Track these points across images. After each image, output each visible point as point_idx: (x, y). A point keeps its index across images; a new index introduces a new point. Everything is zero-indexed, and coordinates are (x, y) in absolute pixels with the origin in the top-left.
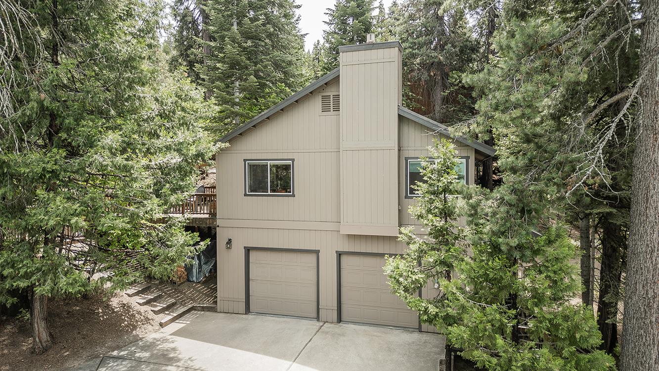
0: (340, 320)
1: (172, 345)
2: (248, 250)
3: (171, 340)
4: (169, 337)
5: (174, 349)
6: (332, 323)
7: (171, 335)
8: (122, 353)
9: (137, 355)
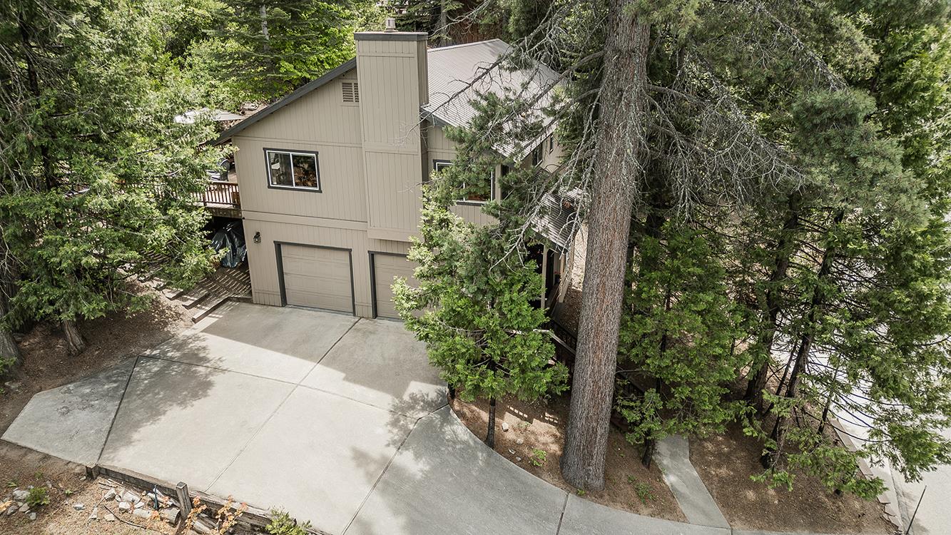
0: (376, 315)
1: (203, 344)
2: (278, 245)
3: (202, 338)
4: (201, 334)
5: (204, 348)
6: (367, 318)
7: (202, 332)
8: (154, 353)
9: (169, 354)
